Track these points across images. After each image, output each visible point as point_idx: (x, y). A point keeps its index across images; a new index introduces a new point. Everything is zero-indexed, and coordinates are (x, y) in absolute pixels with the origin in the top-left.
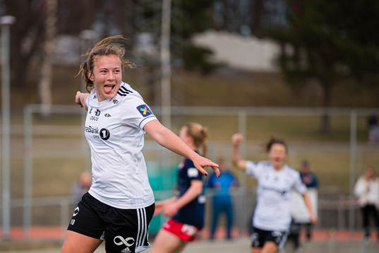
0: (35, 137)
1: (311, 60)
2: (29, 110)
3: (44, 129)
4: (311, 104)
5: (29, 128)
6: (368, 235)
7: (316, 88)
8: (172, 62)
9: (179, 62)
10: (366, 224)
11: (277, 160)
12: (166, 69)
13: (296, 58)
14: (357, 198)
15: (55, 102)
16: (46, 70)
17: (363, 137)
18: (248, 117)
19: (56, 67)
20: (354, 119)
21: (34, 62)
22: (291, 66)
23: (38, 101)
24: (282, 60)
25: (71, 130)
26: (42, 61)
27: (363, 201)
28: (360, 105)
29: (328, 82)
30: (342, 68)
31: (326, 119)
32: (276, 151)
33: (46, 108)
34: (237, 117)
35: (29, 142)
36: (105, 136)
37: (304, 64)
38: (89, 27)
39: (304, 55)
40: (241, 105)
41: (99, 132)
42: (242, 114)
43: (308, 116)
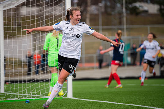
8: (126, 12)
9: (128, 12)
11: (150, 38)
12: (125, 14)
16: (88, 16)
18: (150, 28)
32: (150, 36)
34: (147, 28)
36: (78, 37)
38: (101, 2)
40: (148, 24)
41: (76, 35)
42: (149, 27)
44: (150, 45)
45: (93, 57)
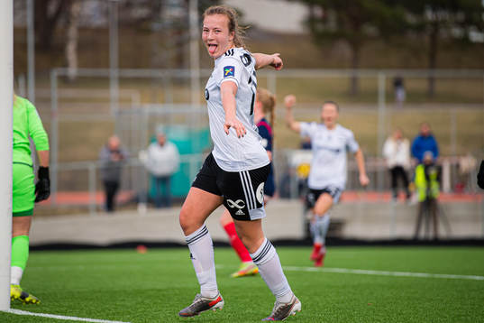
0: (62, 101)
1: (340, 22)
2: (55, 73)
3: (70, 93)
4: (339, 66)
5: (55, 91)
6: (396, 196)
7: (344, 49)
10: (394, 185)
11: (329, 119)
12: (195, 31)
13: (324, 20)
14: (385, 159)
15: (81, 65)
16: (73, 32)
17: (391, 98)
19: (82, 29)
20: (382, 80)
21: (61, 23)
22: (320, 27)
23: (66, 65)
24: (311, 21)
25: (98, 93)
26: (68, 23)
27: (392, 162)
28: (389, 67)
29: (356, 44)
30: (370, 30)
31: (354, 80)
32: (326, 110)
33: (73, 71)
35: (55, 106)
37: (332, 25)
39: (332, 16)
42: (272, 77)
43: (336, 77)
44: (330, 138)
45: (86, 171)
